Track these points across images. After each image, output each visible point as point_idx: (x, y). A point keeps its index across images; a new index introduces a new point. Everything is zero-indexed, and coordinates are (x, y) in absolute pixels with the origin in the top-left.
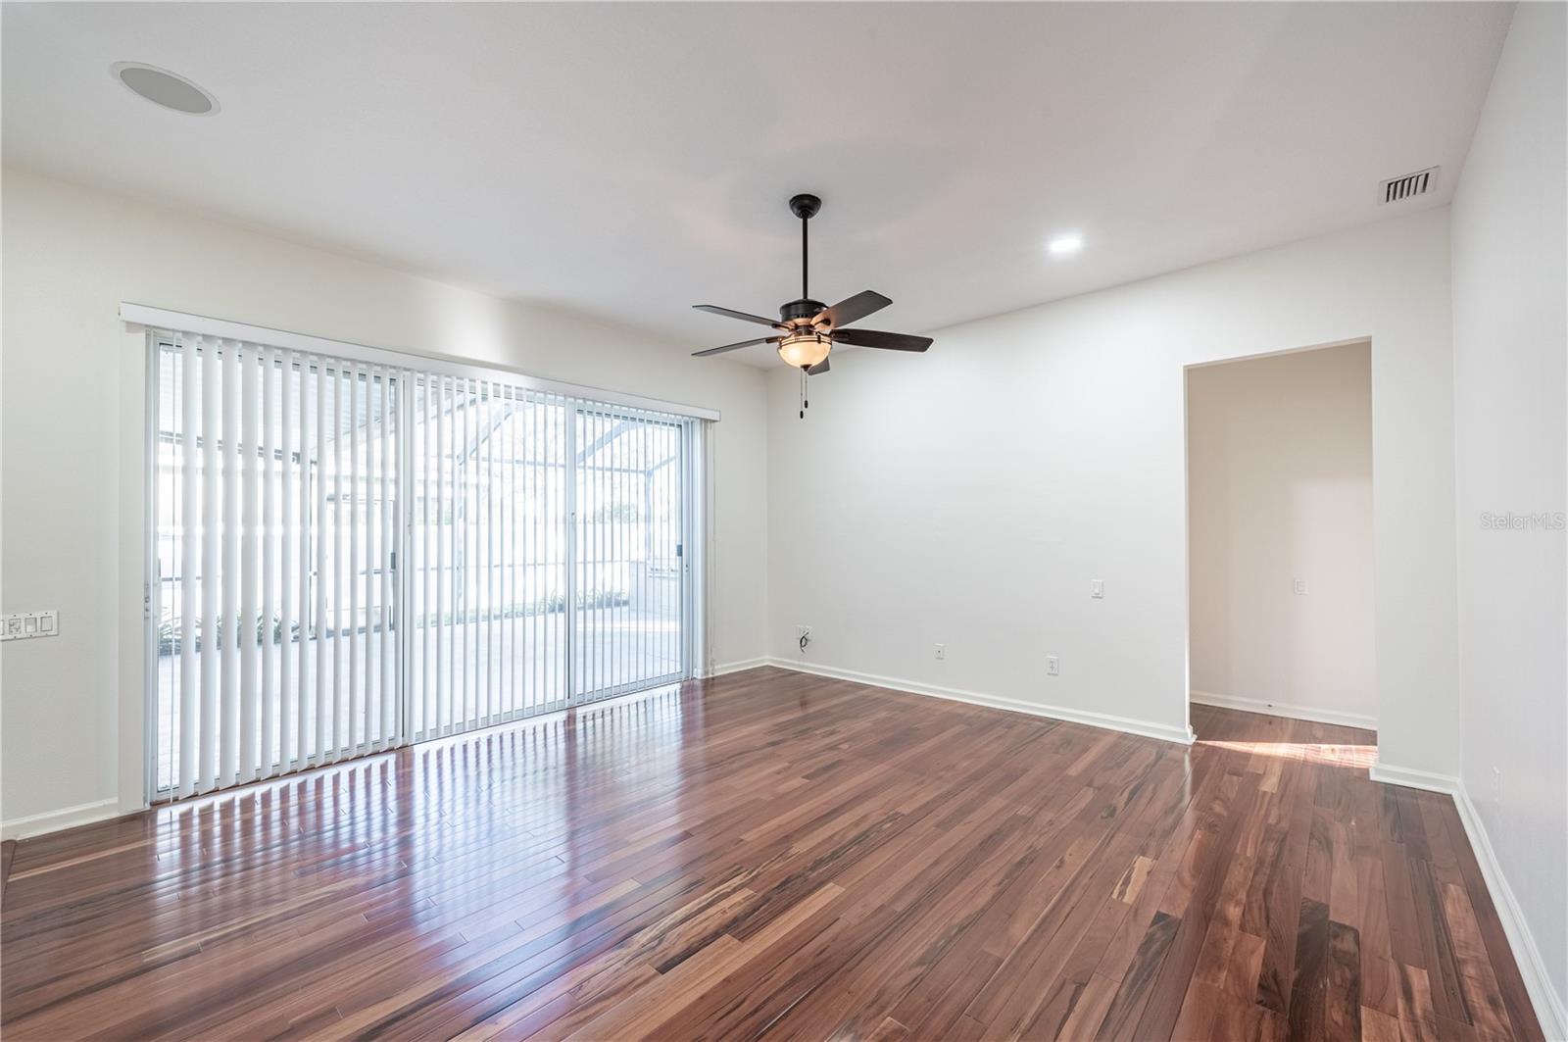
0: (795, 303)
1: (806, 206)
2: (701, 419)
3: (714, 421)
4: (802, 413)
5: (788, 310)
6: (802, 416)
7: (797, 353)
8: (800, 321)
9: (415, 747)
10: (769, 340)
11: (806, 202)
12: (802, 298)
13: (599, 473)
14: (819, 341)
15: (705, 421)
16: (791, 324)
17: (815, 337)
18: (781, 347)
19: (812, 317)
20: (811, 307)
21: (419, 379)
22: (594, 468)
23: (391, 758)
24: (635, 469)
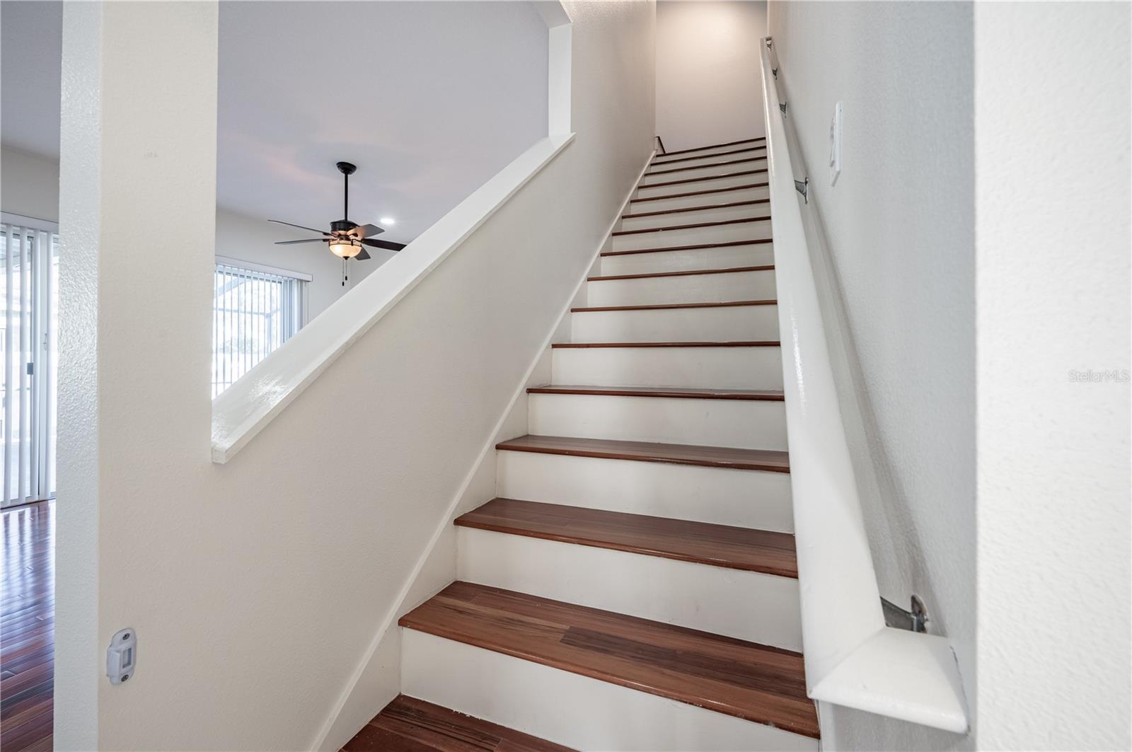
0: (339, 222)
1: (347, 168)
2: (298, 279)
3: (308, 281)
4: (343, 283)
5: (335, 226)
6: (343, 285)
7: (339, 249)
8: (342, 232)
9: (49, 501)
10: (324, 240)
11: (347, 166)
12: (344, 219)
13: (228, 314)
14: (352, 245)
15: (301, 281)
16: (337, 233)
17: (350, 242)
18: (330, 245)
19: (348, 231)
20: (348, 225)
21: (54, 238)
22: (224, 310)
23: (28, 511)
24: (257, 311)
